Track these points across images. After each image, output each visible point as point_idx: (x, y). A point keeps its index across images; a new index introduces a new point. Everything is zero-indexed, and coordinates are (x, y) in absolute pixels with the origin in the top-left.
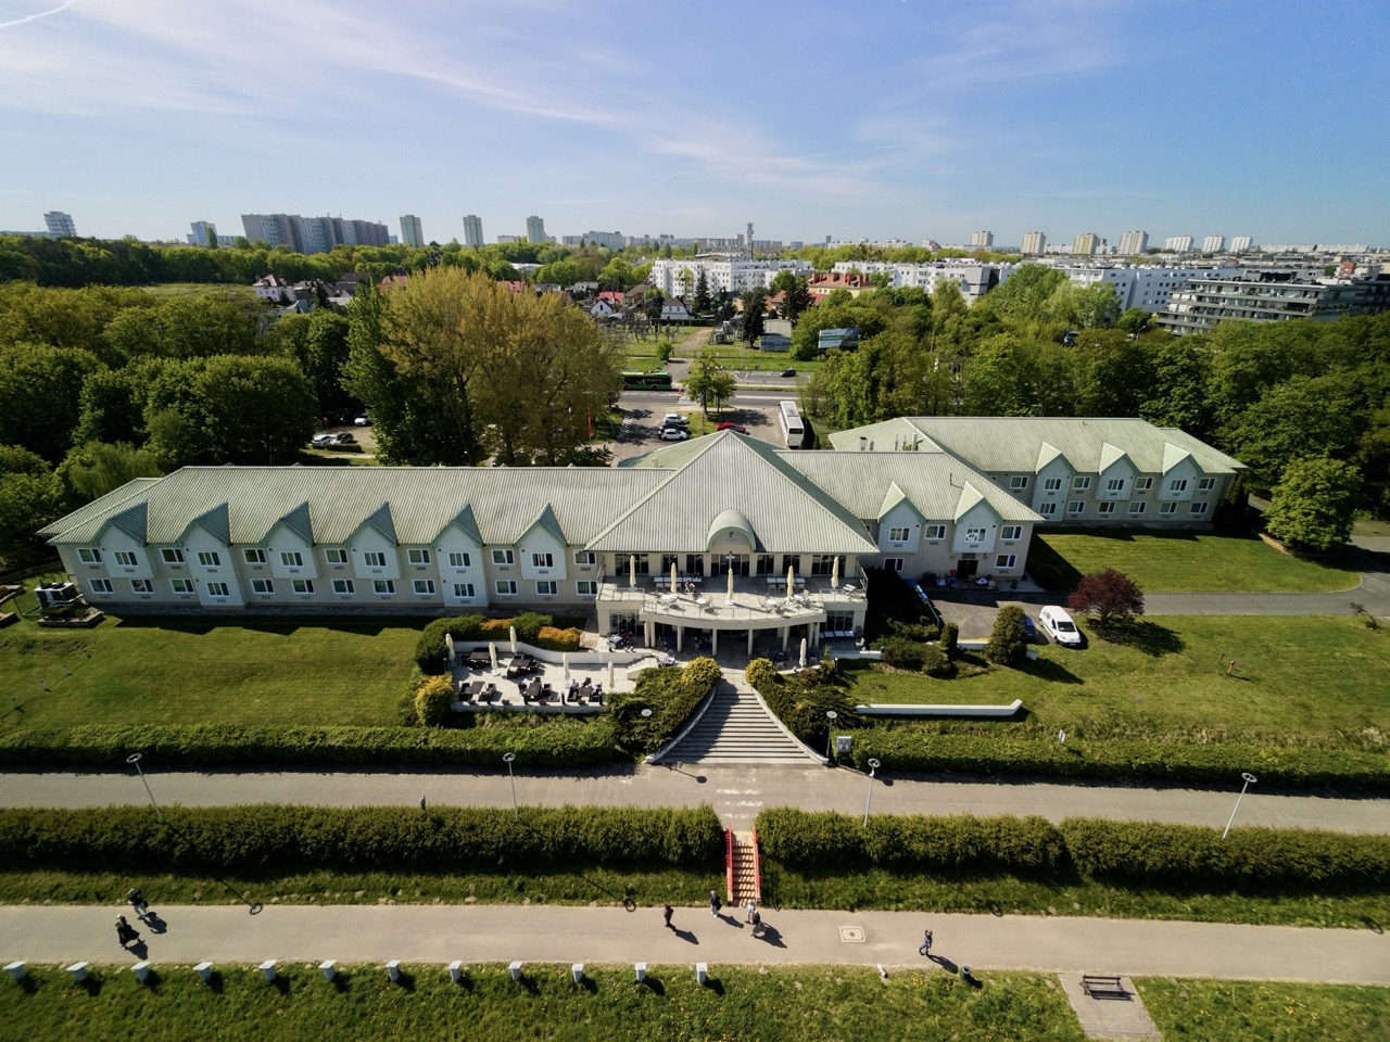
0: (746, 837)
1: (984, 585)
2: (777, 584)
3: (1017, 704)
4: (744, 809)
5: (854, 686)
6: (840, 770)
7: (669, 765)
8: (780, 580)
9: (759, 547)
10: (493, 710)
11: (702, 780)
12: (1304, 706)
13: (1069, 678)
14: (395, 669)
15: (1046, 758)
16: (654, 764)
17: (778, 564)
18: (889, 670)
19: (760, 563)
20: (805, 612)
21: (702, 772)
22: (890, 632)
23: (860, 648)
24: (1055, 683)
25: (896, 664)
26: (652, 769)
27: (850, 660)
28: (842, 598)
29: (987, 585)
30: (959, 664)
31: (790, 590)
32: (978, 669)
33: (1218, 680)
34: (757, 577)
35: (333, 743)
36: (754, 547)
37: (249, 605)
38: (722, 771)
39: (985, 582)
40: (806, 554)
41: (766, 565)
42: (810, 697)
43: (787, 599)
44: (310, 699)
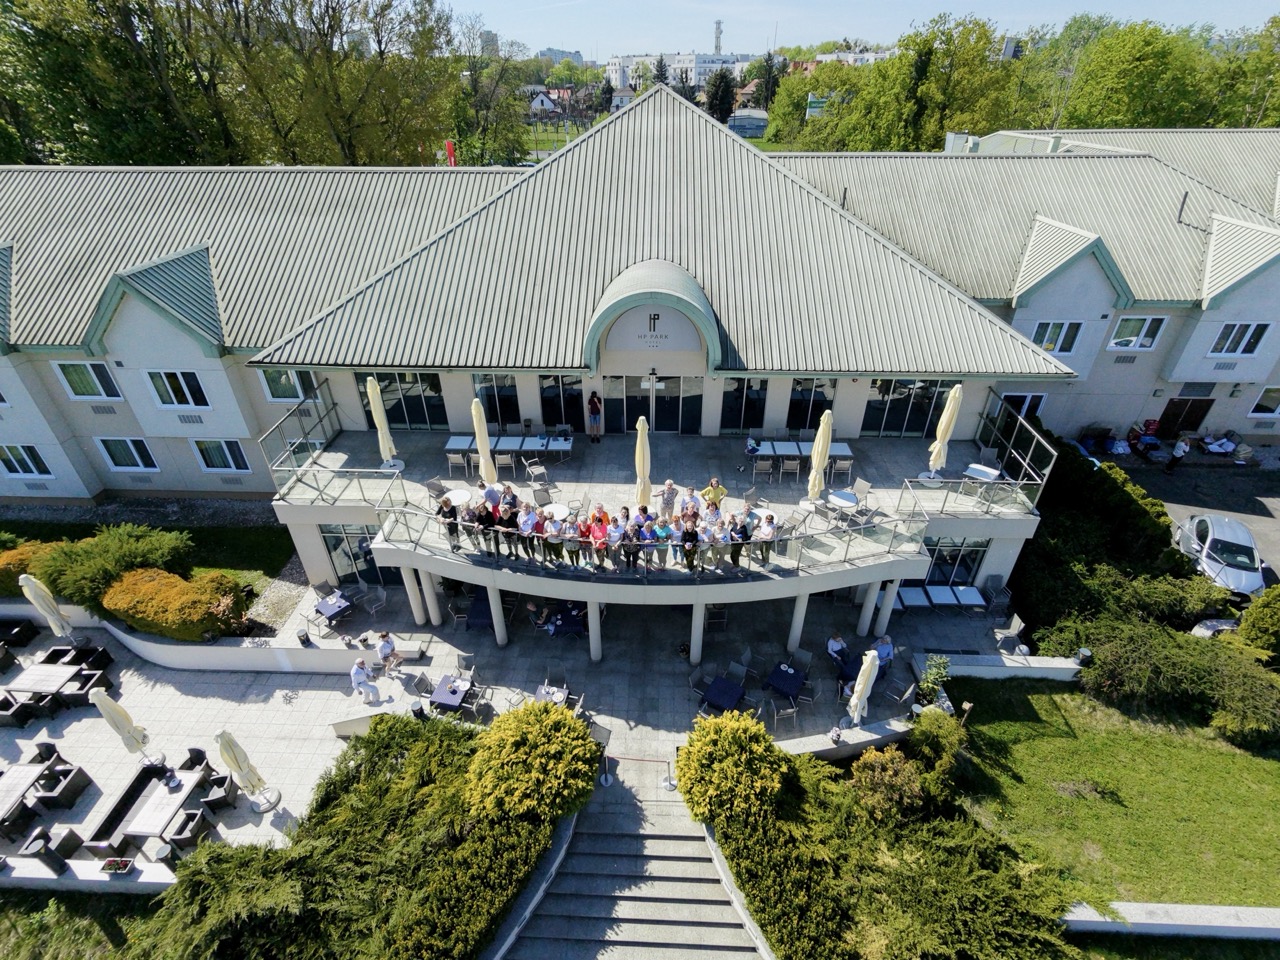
1: (1225, 455)
2: (777, 460)
8: (786, 448)
9: (729, 359)
17: (777, 407)
18: (1106, 720)
19: (731, 401)
20: (863, 549)
23: (1010, 646)
25: (1128, 705)
27: (981, 680)
28: (963, 504)
29: (1234, 453)
31: (815, 478)
34: (721, 436)
36: (716, 355)
39: (1230, 447)
40: (855, 376)
41: (745, 407)
43: (805, 505)
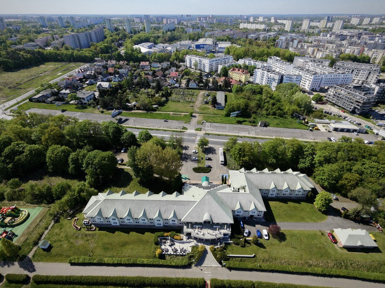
0: (208, 282)
2: (215, 228)
3: (254, 254)
4: (209, 276)
5: (227, 249)
6: (223, 268)
7: (197, 266)
10: (168, 254)
11: (202, 270)
12: (302, 255)
13: (264, 247)
14: (150, 243)
15: (255, 268)
16: (195, 266)
18: (234, 245)
20: (220, 236)
21: (202, 268)
22: (235, 238)
23: (229, 241)
24: (262, 248)
26: (194, 267)
27: (227, 243)
28: (226, 231)
30: (246, 244)
32: (249, 245)
33: (290, 248)
35: (145, 263)
37: (120, 225)
38: (205, 268)
39: (255, 219)
40: (221, 223)
41: (213, 224)
42: (220, 254)
44: (137, 250)
